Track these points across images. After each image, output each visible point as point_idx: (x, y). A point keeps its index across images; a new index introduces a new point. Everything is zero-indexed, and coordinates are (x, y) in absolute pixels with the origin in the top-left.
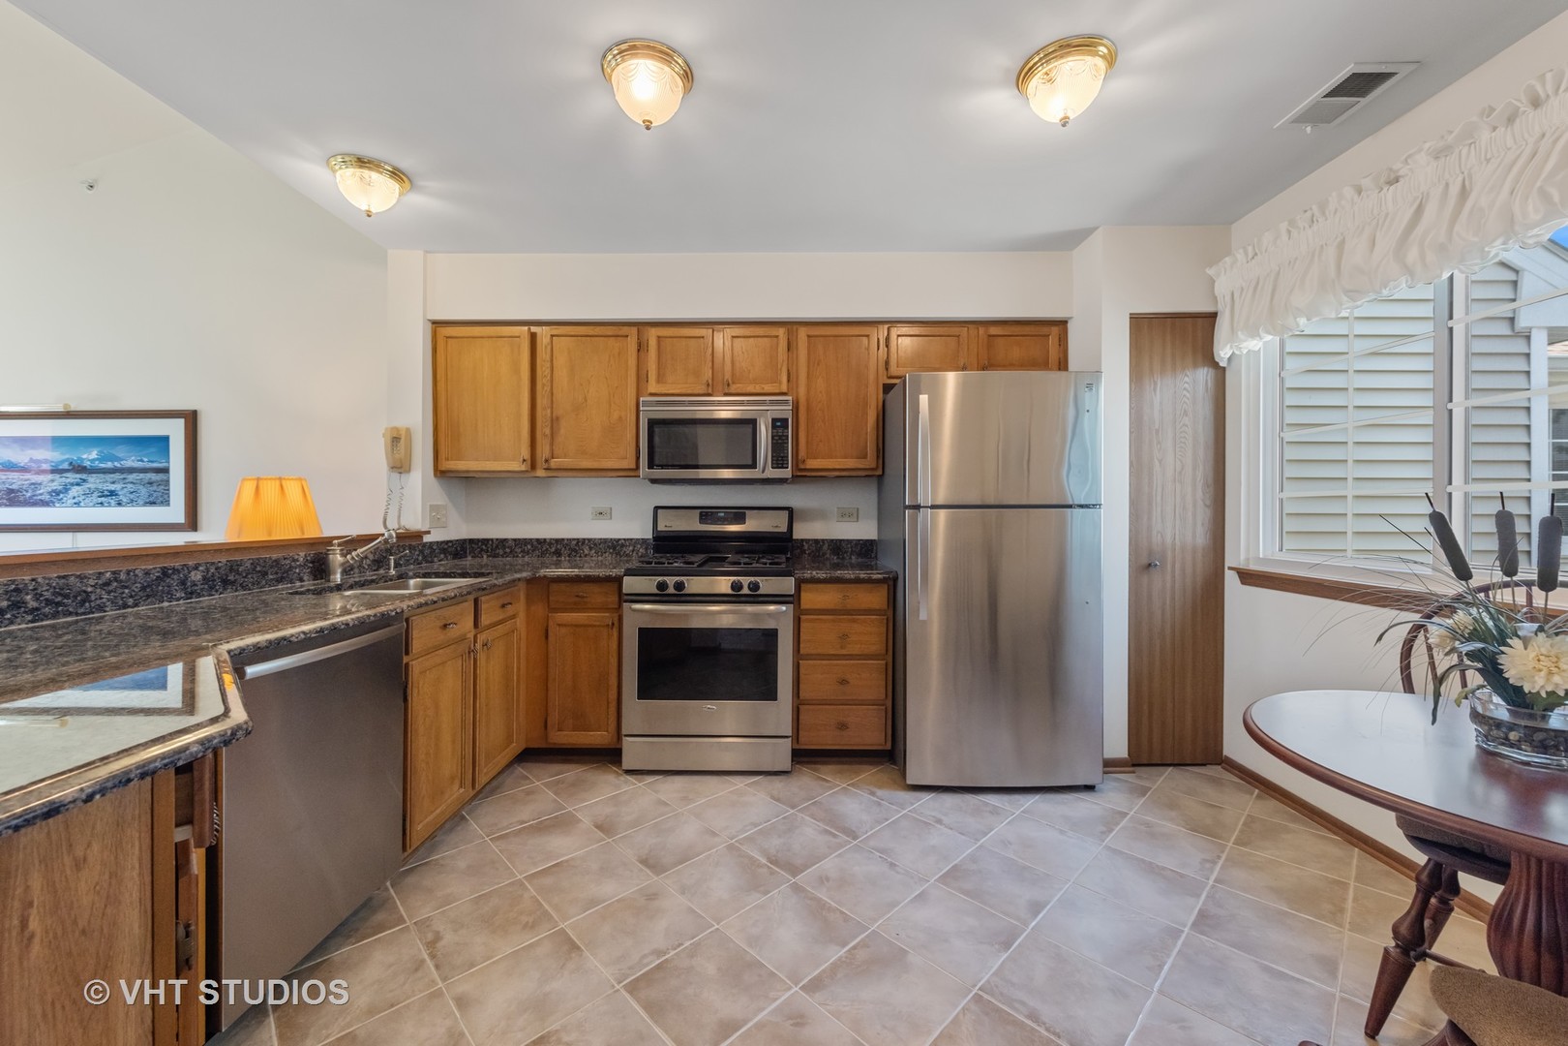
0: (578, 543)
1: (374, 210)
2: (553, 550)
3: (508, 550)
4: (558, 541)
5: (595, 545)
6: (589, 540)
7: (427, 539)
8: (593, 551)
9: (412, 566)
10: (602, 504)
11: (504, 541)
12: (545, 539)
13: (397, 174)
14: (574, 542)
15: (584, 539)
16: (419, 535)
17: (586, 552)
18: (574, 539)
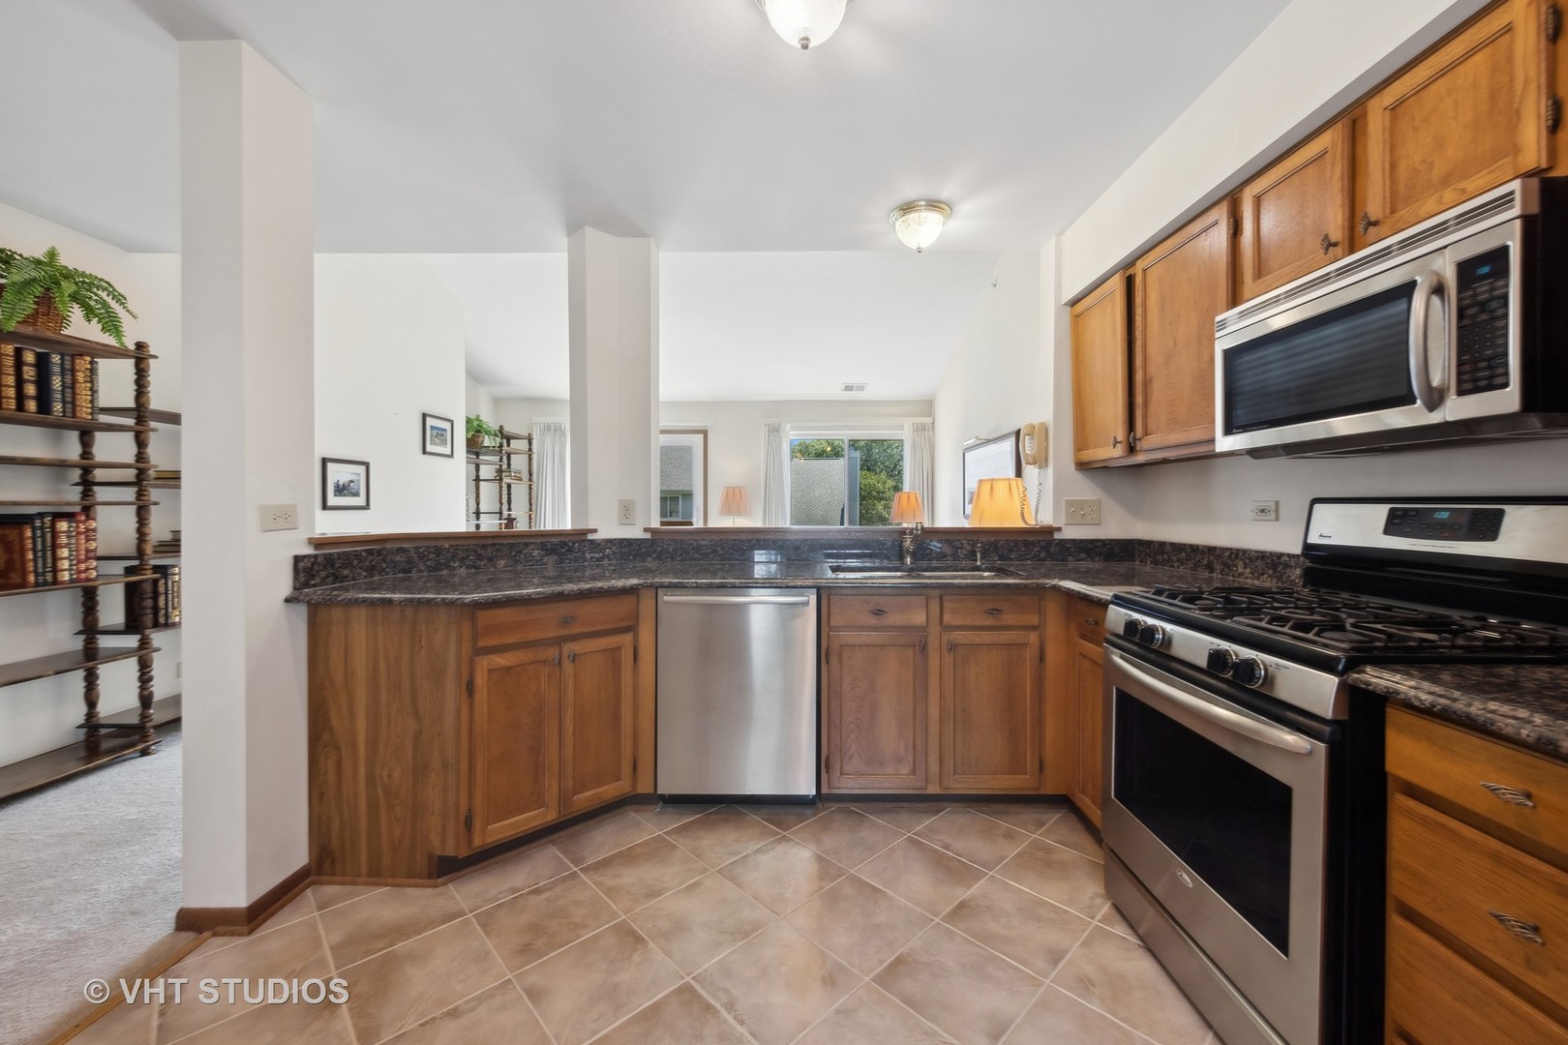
0: (1232, 554)
1: (923, 246)
2: (1205, 562)
3: (1166, 557)
4: (1211, 550)
5: (1251, 560)
6: (1244, 551)
7: (1057, 536)
8: (1248, 570)
9: (1029, 562)
10: (1266, 496)
11: (1162, 544)
12: (1198, 546)
13: (933, 205)
14: (1227, 554)
15: (1238, 550)
16: (1049, 531)
17: (1240, 570)
18: (1227, 549)
